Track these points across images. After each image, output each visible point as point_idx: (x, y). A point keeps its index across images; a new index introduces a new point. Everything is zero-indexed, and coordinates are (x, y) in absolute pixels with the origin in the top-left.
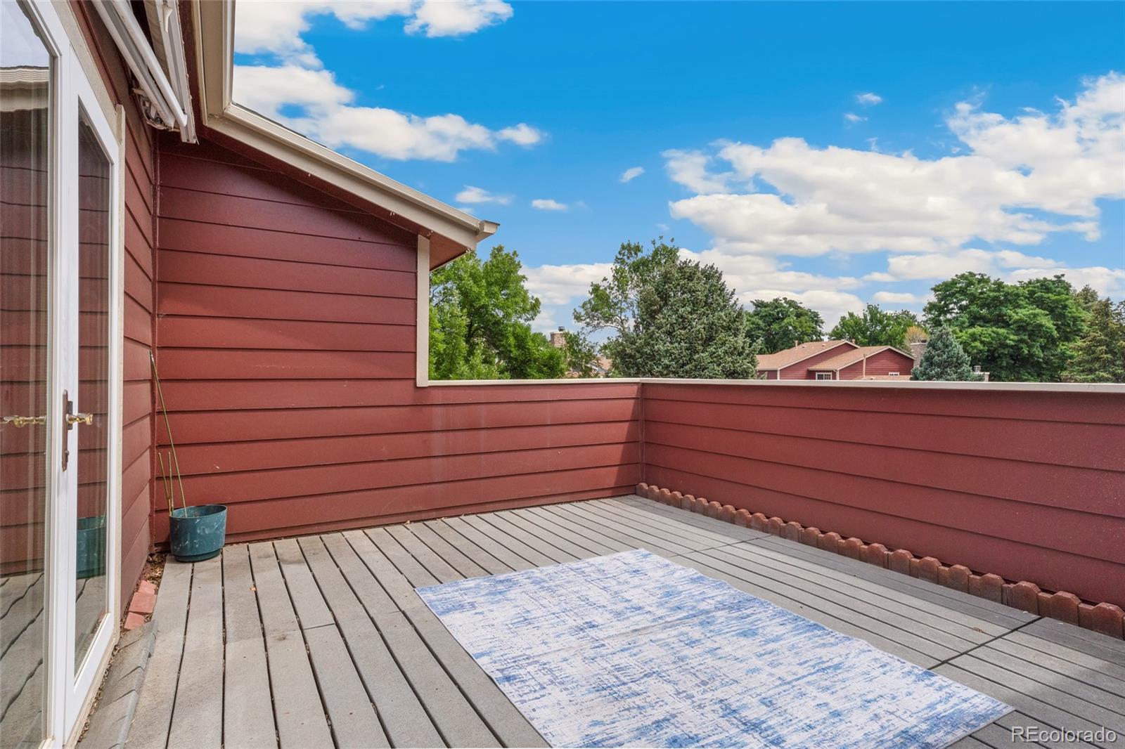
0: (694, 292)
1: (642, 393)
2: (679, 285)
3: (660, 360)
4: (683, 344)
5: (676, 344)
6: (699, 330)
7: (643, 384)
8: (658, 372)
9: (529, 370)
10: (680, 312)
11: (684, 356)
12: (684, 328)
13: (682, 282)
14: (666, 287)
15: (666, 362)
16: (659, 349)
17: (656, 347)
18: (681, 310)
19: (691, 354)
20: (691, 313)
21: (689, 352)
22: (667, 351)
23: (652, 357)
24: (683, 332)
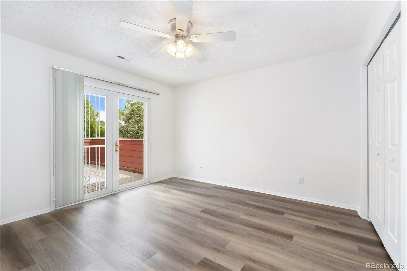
0: (140, 114)
1: (92, 141)
2: (136, 112)
3: (130, 132)
4: (136, 128)
5: (135, 128)
6: (141, 125)
7: (92, 139)
8: (129, 136)
9: (94, 135)
10: (136, 120)
11: (137, 131)
12: (137, 124)
13: (137, 112)
14: (133, 112)
15: (132, 133)
16: (130, 130)
17: (129, 129)
18: (137, 119)
19: (139, 131)
20: (139, 120)
21: (138, 130)
22: (132, 130)
23: (128, 131)
24: (137, 125)
